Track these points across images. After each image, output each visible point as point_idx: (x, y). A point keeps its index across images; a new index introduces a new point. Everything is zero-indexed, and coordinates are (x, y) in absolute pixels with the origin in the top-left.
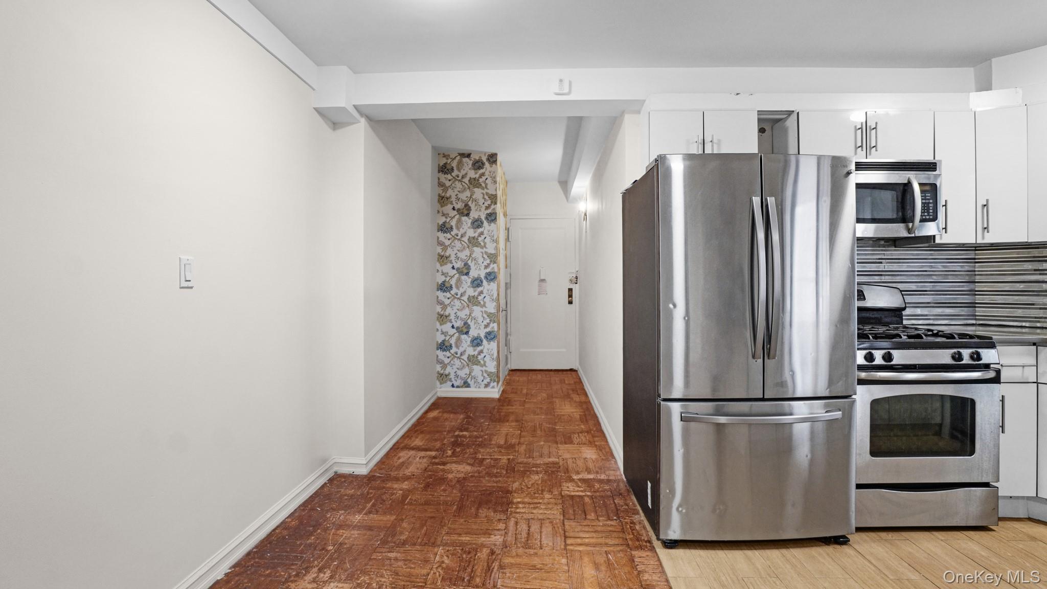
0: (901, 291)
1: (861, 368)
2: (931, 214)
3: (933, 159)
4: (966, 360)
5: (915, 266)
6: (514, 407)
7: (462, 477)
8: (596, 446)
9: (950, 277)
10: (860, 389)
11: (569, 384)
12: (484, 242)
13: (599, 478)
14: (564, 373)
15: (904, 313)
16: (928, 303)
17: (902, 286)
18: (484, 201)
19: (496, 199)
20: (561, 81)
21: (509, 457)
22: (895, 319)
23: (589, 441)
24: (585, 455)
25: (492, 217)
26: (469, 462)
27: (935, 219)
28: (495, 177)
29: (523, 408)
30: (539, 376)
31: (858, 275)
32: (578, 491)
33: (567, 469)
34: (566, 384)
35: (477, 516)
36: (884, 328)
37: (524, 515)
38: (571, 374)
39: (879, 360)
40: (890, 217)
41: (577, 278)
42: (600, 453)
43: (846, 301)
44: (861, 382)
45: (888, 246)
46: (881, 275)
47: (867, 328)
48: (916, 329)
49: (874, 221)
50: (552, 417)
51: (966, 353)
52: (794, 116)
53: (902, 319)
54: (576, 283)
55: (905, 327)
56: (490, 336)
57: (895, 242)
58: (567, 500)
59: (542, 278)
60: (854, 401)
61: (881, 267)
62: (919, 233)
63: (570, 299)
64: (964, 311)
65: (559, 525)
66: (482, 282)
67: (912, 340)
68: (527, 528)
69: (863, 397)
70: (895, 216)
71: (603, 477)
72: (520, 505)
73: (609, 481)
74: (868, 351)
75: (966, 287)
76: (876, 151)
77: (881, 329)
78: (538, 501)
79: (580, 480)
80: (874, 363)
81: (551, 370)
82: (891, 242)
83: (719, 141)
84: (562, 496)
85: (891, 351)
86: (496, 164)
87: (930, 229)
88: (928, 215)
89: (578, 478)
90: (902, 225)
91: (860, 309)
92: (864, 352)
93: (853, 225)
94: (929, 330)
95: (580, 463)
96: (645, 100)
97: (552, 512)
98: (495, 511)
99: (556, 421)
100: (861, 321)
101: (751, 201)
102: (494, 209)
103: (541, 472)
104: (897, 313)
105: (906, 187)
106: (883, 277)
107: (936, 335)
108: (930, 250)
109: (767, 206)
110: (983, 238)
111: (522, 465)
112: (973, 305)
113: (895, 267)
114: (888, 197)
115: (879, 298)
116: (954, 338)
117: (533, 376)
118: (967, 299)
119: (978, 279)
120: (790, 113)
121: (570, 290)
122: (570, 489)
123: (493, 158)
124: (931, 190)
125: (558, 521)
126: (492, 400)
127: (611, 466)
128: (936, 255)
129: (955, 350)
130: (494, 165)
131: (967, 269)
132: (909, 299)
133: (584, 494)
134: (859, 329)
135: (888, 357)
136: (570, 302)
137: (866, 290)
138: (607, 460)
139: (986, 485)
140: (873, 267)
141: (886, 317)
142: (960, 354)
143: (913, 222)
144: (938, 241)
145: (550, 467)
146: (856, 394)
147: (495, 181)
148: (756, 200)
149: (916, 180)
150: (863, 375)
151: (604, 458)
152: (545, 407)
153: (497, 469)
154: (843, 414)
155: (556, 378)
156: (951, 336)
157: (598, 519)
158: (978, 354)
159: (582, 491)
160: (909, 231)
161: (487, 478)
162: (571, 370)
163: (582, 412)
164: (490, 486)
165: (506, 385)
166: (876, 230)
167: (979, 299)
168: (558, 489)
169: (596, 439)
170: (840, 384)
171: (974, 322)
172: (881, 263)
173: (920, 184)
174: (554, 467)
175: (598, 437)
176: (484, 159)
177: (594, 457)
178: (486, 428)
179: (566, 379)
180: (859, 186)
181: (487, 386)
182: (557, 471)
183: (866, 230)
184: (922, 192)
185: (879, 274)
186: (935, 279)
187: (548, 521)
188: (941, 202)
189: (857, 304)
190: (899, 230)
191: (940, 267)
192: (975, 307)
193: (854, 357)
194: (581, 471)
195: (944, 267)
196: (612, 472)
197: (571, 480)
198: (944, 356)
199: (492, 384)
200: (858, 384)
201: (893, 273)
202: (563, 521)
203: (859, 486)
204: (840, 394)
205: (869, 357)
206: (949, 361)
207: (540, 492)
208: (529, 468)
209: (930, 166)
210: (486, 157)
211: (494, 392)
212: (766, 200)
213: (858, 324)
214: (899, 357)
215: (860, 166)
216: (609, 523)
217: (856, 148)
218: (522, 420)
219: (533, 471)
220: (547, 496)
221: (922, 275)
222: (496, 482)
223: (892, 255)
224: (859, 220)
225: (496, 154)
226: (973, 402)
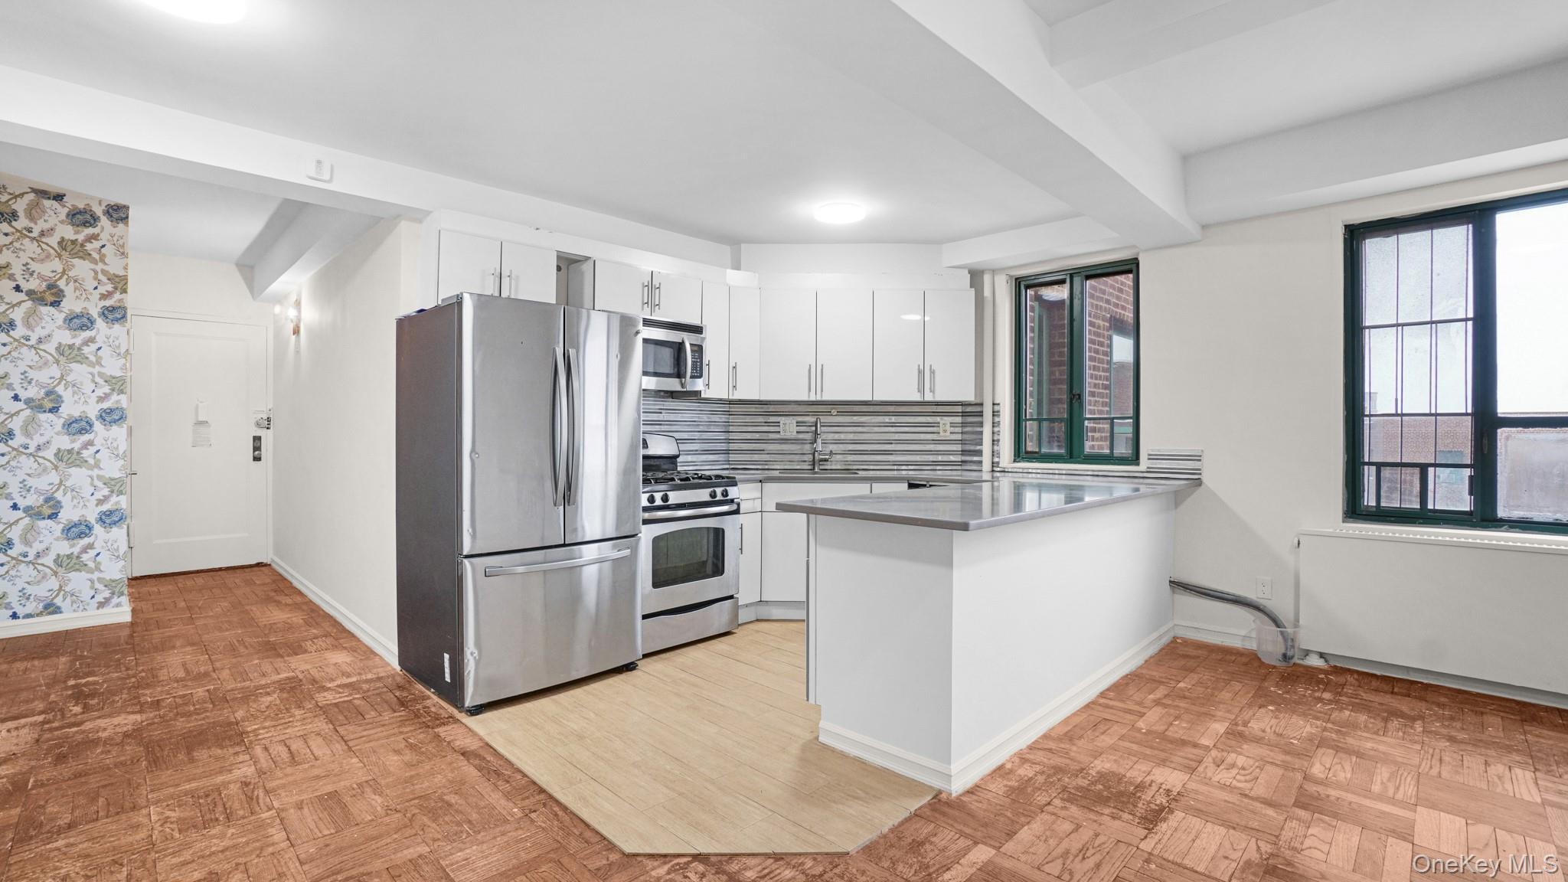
0: (676, 440)
1: (645, 509)
2: (698, 373)
3: (700, 322)
4: (719, 497)
5: (687, 416)
6: (172, 629)
7: (130, 729)
8: (345, 648)
9: (712, 427)
10: (644, 528)
11: (264, 584)
12: (96, 355)
13: (365, 678)
14: (246, 570)
15: (678, 460)
16: (697, 451)
17: (677, 435)
18: (97, 284)
19: (126, 283)
20: (319, 162)
21: (208, 688)
22: (672, 466)
23: (333, 646)
24: (334, 661)
25: (115, 314)
26: (128, 710)
27: (700, 376)
28: (123, 246)
29: (194, 626)
30: (200, 580)
31: (643, 424)
32: (340, 697)
33: (314, 680)
34: (259, 585)
35: (192, 760)
36: (663, 474)
37: (273, 738)
38: (260, 571)
39: (658, 502)
40: (668, 372)
41: (269, 420)
42: (355, 654)
43: (633, 448)
44: (646, 522)
45: (667, 397)
46: (661, 425)
47: (650, 474)
48: (687, 474)
49: (656, 374)
50: (254, 629)
51: (719, 491)
52: (590, 264)
53: (677, 466)
54: (268, 428)
55: (679, 472)
56: (110, 519)
57: (672, 395)
58: (330, 709)
59: (200, 419)
60: (640, 538)
61: (661, 417)
62: (689, 388)
63: (257, 453)
64: (721, 457)
65: (330, 734)
66: (91, 426)
67: (683, 482)
68: (286, 749)
69: (648, 534)
70: (672, 372)
71: (370, 676)
72: (261, 731)
73: (379, 679)
74: (650, 494)
75: (722, 436)
76: (659, 309)
77: (661, 475)
78: (287, 720)
79: (339, 686)
80: (655, 504)
81: (220, 569)
82: (669, 394)
83: (517, 277)
84: (321, 708)
85: (668, 493)
86: (127, 224)
87: (699, 385)
88: (696, 373)
89: (336, 685)
90: (677, 380)
91: (645, 457)
92: (648, 495)
93: (639, 377)
94: (696, 474)
95: (331, 670)
96: (431, 212)
97: (315, 725)
98: (222, 748)
99: (266, 632)
100: (646, 468)
101: (554, 350)
102: (121, 300)
103: (274, 692)
104: (673, 459)
105: (679, 347)
106: (662, 427)
107: (700, 478)
108: (699, 403)
109: (569, 357)
110: (733, 395)
111: (236, 692)
112: (727, 452)
113: (672, 417)
114: (667, 354)
115: (660, 447)
116: (712, 479)
117: (189, 582)
118: (723, 447)
119: (731, 429)
120: (587, 258)
121: (257, 439)
122: (329, 697)
123: (118, 213)
124: (698, 350)
125: (327, 730)
126: (119, 626)
127: (376, 663)
128: (703, 407)
129: (712, 489)
130: (121, 225)
131: (723, 420)
132: (683, 447)
133: (351, 698)
134: (643, 476)
135: (665, 498)
136: (257, 459)
137: (650, 439)
138: (368, 658)
139: (731, 597)
140: (655, 417)
141: (664, 464)
142: (715, 492)
143: (685, 378)
144: (703, 395)
145: (287, 684)
146: (641, 533)
147: (123, 254)
148: (559, 351)
149: (688, 339)
150: (647, 515)
151: (363, 658)
152: (235, 619)
153: (194, 705)
154: (631, 551)
155: (237, 578)
156: (709, 478)
157: (381, 715)
158: (726, 491)
159: (346, 696)
160: (683, 385)
161: (181, 720)
162: (259, 565)
163: (306, 615)
164: (194, 726)
165: (133, 602)
166: (657, 383)
167: (732, 446)
168: (310, 702)
169: (341, 641)
170: (628, 524)
171: (727, 466)
172: (661, 413)
173: (691, 344)
174: (292, 683)
175: (343, 638)
176: (98, 211)
177: (348, 659)
178: (133, 663)
179: (254, 578)
180: (645, 341)
181: (101, 605)
182: (300, 686)
183: (650, 383)
184: (692, 351)
185: (658, 423)
186: (701, 428)
187: (313, 735)
188: (705, 362)
189: (642, 452)
190: (673, 384)
191: (705, 418)
192: (729, 453)
193: (639, 500)
194: (336, 677)
195: (709, 418)
196: (380, 670)
197: (324, 689)
198: (703, 495)
199: (115, 600)
200: (643, 524)
201: (670, 422)
202: (335, 728)
203: (645, 617)
204: (629, 534)
205: (651, 500)
206: (708, 498)
207: (284, 711)
208: (250, 692)
209: (697, 330)
210: (103, 207)
211: (121, 612)
212: (568, 351)
213: (643, 471)
214: (675, 497)
215: (647, 323)
216: (396, 714)
217: (644, 304)
218: (202, 642)
219: (261, 693)
220: (298, 713)
221: (693, 425)
222: (204, 719)
223: (669, 405)
224: (645, 373)
225: (127, 208)
226: (723, 530)
